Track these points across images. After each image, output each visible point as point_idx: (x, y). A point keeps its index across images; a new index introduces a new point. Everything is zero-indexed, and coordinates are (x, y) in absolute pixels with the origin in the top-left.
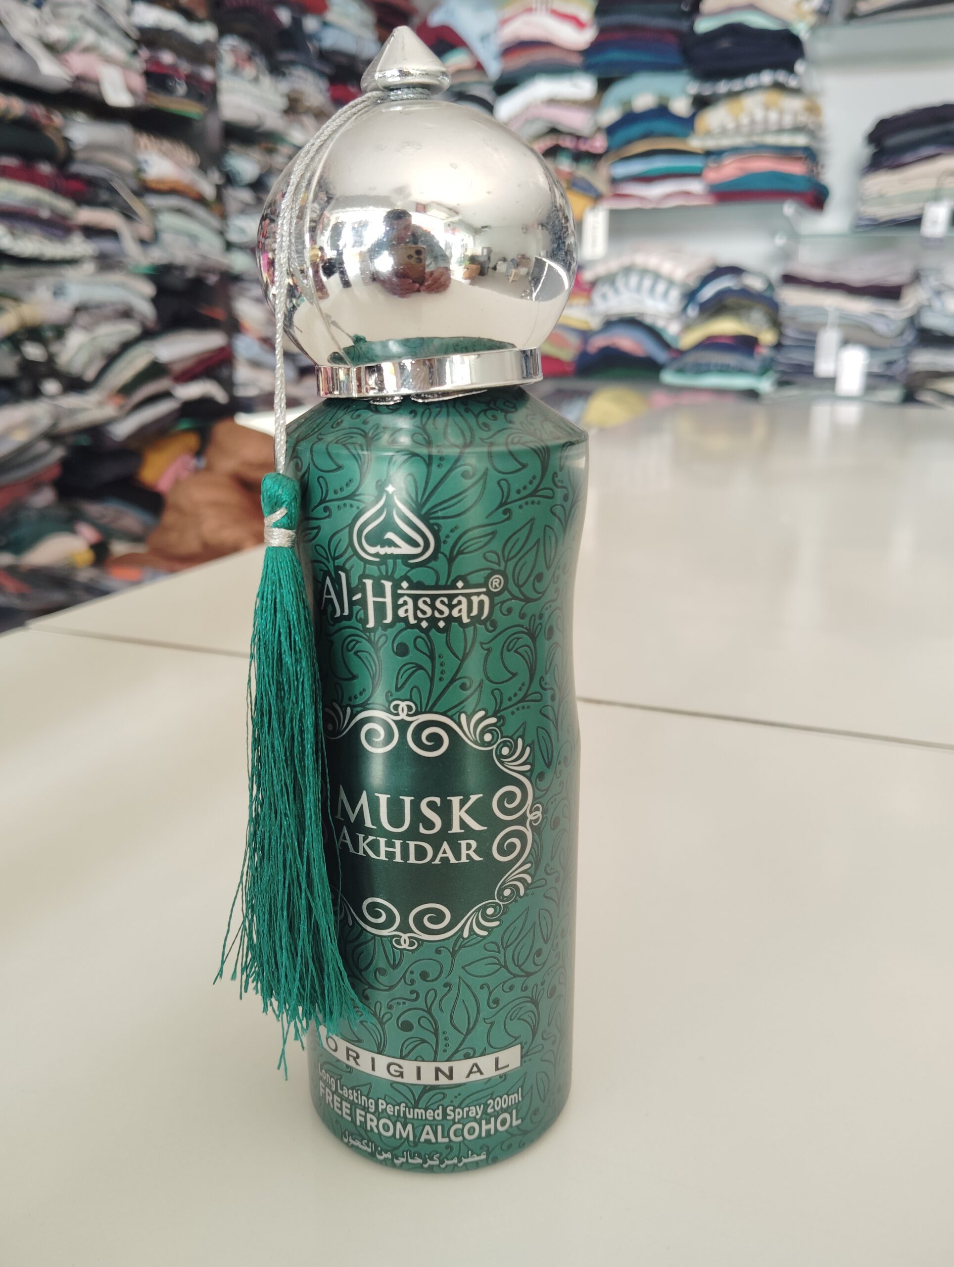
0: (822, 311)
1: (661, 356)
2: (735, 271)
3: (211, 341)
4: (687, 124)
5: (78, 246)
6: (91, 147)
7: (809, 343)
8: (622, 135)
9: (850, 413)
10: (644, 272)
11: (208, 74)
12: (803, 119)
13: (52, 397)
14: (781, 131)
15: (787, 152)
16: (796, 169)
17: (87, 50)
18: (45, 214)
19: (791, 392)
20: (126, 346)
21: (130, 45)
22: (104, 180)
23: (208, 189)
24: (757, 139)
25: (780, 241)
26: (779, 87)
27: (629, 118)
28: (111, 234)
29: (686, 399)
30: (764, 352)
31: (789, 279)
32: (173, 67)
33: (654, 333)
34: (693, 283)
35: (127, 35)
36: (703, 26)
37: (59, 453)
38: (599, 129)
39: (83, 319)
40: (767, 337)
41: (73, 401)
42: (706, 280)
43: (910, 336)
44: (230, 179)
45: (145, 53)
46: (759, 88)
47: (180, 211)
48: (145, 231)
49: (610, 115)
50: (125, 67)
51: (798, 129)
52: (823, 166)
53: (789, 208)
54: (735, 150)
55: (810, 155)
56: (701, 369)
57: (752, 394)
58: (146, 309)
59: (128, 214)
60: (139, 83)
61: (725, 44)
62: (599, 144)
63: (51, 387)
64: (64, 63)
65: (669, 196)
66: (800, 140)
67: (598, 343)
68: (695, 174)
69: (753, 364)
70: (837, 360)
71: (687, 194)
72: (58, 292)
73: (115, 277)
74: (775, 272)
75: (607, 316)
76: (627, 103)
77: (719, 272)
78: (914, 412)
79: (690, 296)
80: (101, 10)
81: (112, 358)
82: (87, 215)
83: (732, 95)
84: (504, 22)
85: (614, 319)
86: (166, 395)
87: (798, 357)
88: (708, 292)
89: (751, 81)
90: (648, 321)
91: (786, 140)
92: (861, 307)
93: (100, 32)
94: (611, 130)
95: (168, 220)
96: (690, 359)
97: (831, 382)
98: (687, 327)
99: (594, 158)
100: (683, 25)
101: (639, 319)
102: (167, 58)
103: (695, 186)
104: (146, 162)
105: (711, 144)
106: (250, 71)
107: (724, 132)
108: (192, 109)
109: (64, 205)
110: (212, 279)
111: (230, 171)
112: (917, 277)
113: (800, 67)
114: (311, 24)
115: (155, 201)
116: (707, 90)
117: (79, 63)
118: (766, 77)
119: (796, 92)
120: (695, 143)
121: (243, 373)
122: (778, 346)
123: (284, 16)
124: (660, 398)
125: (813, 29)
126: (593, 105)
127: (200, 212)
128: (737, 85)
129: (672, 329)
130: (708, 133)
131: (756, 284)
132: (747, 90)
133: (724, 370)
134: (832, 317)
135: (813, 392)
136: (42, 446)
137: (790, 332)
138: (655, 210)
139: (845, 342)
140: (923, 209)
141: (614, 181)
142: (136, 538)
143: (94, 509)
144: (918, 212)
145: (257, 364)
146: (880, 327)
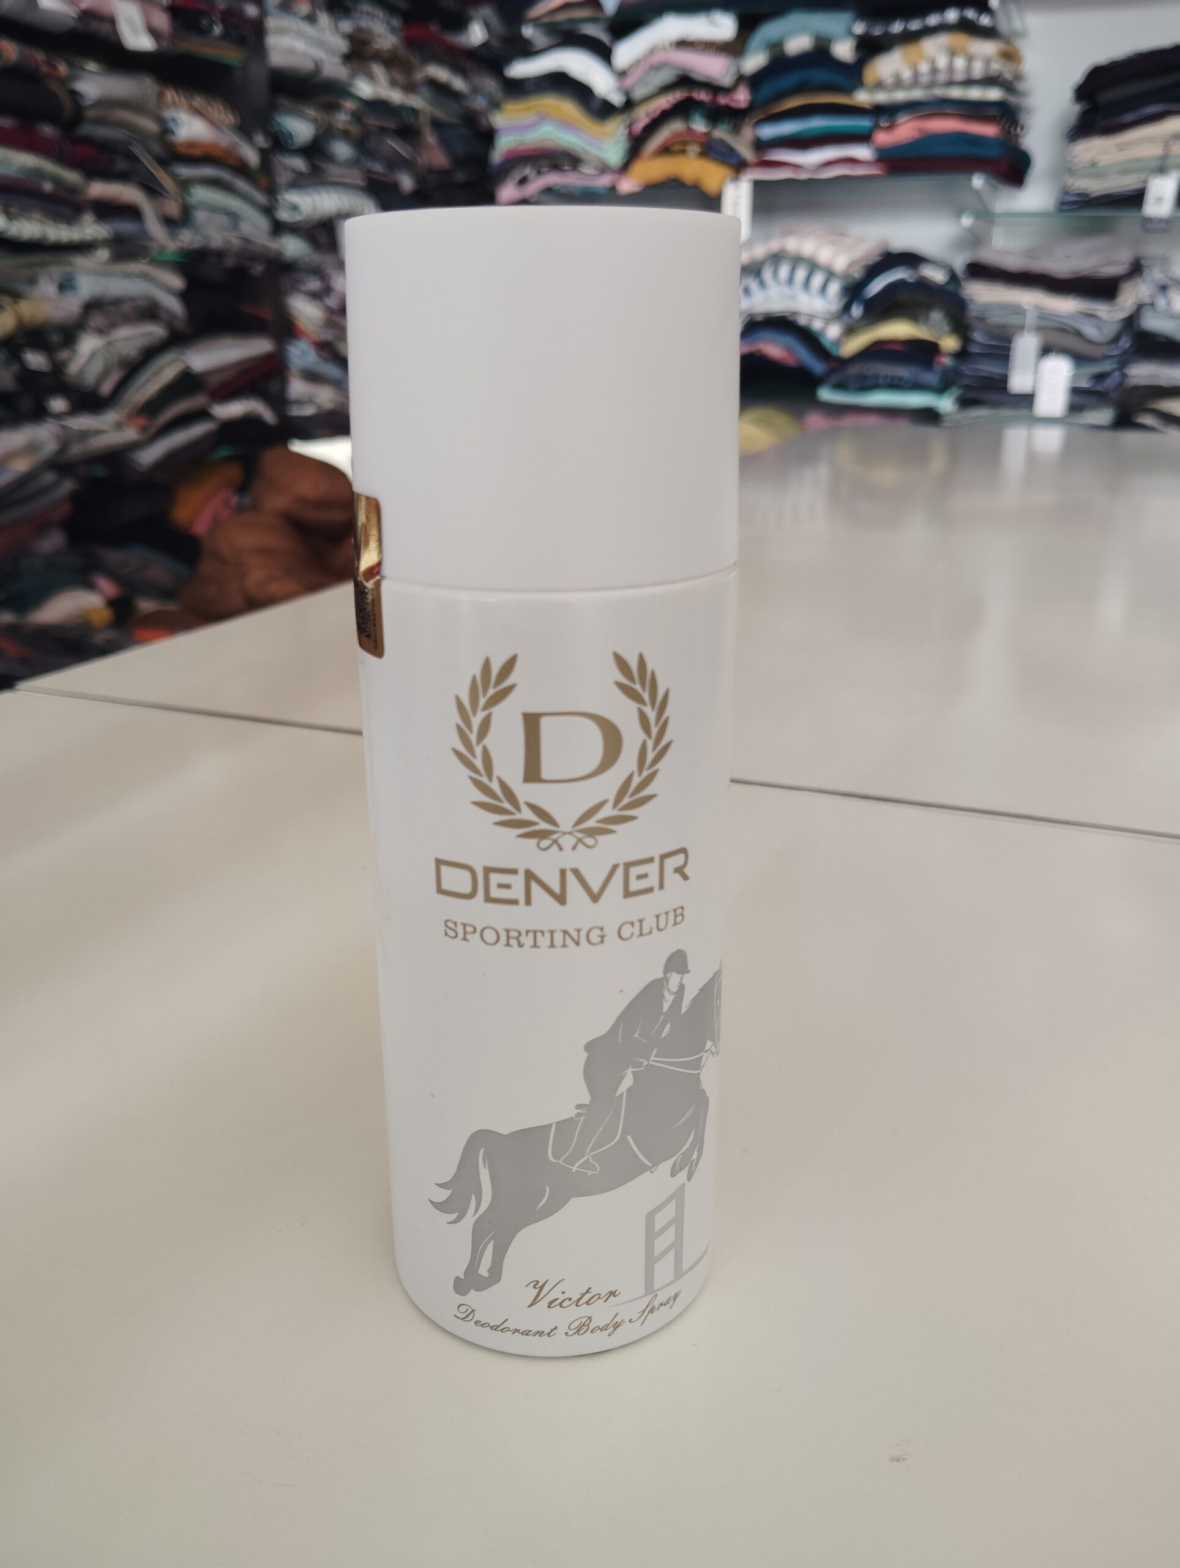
0: (1018, 310)
1: (818, 367)
2: (911, 259)
3: (259, 346)
4: (853, 74)
5: (90, 229)
6: (104, 103)
7: (1001, 351)
8: (769, 88)
9: (1050, 439)
10: (797, 260)
11: (251, 10)
12: (998, 67)
13: (59, 416)
14: (969, 82)
15: (976, 110)
16: (988, 130)
18: (48, 187)
19: (976, 414)
20: (151, 353)
22: (121, 144)
23: (252, 157)
24: (939, 92)
25: (967, 221)
26: (967, 27)
27: (779, 65)
28: (132, 212)
29: (848, 421)
30: (945, 362)
31: (979, 271)
32: (208, 2)
33: (808, 337)
34: (857, 274)
37: (68, 486)
38: (741, 79)
39: (97, 320)
40: (949, 343)
41: (83, 422)
42: (874, 270)
43: (1125, 343)
44: (279, 143)
46: (942, 27)
47: (216, 183)
48: (172, 208)
49: (754, 61)
51: (989, 81)
52: (1023, 127)
53: (979, 182)
54: (911, 107)
55: (1006, 113)
56: (867, 385)
57: (929, 416)
58: (175, 307)
59: (152, 189)
60: (162, 21)
62: (741, 97)
63: (57, 404)
65: (829, 164)
66: (994, 94)
68: (861, 137)
69: (931, 378)
70: (1036, 371)
71: (852, 161)
72: (66, 286)
73: (137, 266)
74: (959, 263)
75: (750, 315)
76: (776, 48)
77: (890, 260)
78: (1130, 438)
79: (853, 291)
81: (133, 369)
82: (99, 189)
83: (910, 38)
85: (759, 319)
86: (203, 414)
87: (988, 368)
88: (877, 286)
89: (933, 20)
90: (802, 321)
91: (975, 94)
92: (1066, 306)
94: (755, 81)
95: (201, 194)
96: (854, 370)
97: (1027, 400)
98: (850, 331)
99: (735, 117)
101: (790, 318)
103: (862, 152)
104: (174, 120)
105: (881, 97)
106: (304, 8)
107: (898, 83)
108: (232, 56)
109: (71, 176)
110: (258, 269)
111: (280, 132)
112: (1136, 269)
115: (185, 171)
116: (877, 30)
118: (951, 15)
119: (989, 33)
120: (863, 97)
121: (297, 387)
122: (962, 355)
124: (816, 420)
126: (734, 48)
127: (242, 185)
128: (915, 25)
129: (831, 333)
130: (879, 85)
131: (936, 275)
132: (927, 32)
133: (895, 385)
134: (1030, 320)
135: (1006, 412)
136: (49, 477)
137: (978, 336)
138: (811, 182)
139: (1046, 350)
140: (1145, 182)
141: (760, 146)
142: (166, 594)
143: (114, 556)
144: (1139, 186)
145: (312, 377)
146: (1090, 330)
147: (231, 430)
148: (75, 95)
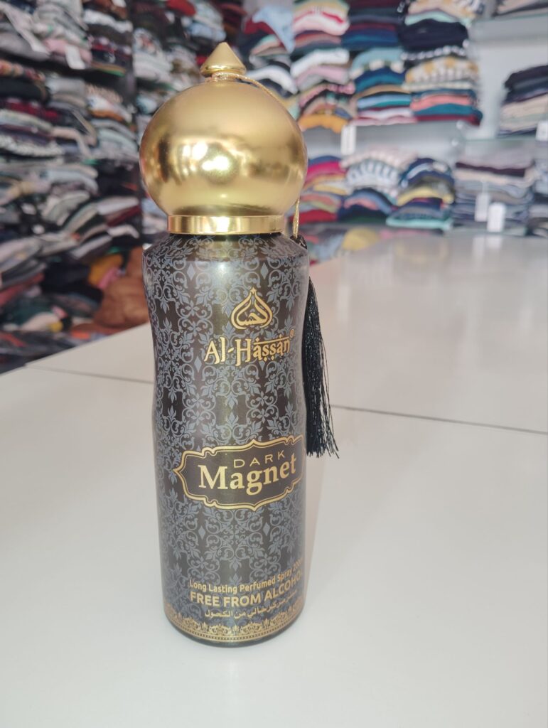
0: (479, 183)
1: (386, 210)
2: (429, 161)
3: (130, 202)
4: (401, 77)
5: (54, 149)
6: (60, 92)
7: (472, 202)
8: (363, 84)
9: (495, 242)
10: (376, 162)
11: (127, 50)
12: (468, 73)
13: (39, 235)
14: (455, 81)
15: (458, 93)
16: (464, 102)
17: (59, 37)
18: (35, 130)
19: (461, 230)
20: (81, 206)
21: (83, 34)
22: (68, 111)
23: (127, 116)
24: (441, 85)
25: (455, 143)
26: (453, 55)
27: (368, 74)
28: (73, 142)
29: (401, 234)
30: (446, 207)
31: (460, 165)
32: (108, 47)
33: (382, 197)
34: (405, 168)
35: (81, 28)
36: (410, 21)
37: (43, 267)
38: (350, 80)
39: (57, 190)
40: (448, 199)
41: (50, 237)
42: (412, 166)
43: (530, 198)
44: (140, 110)
45: (91, 39)
46: (442, 56)
47: (111, 129)
48: (92, 140)
49: (357, 72)
50: (80, 46)
51: (464, 80)
52: (479, 101)
53: (460, 125)
54: (429, 92)
55: (472, 94)
56: (409, 217)
57: (439, 232)
58: (92, 185)
59: (82, 131)
60: (88, 55)
61: (422, 31)
62: (351, 89)
63: (38, 229)
64: (46, 45)
65: (391, 118)
66: (466, 86)
67: (351, 202)
68: (406, 106)
69: (439, 214)
70: (488, 211)
71: (401, 117)
72: (43, 175)
73: (75, 166)
74: (452, 162)
75: (355, 187)
76: (366, 65)
77: (420, 161)
78: (532, 241)
79: (403, 175)
80: (66, 14)
81: (73, 213)
82: (59, 131)
83: (427, 60)
84: (296, 20)
85: (359, 188)
86: (104, 233)
87: (466, 210)
88: (413, 173)
89: (438, 52)
90: (379, 189)
91: (458, 86)
92: (502, 181)
93: (66, 27)
94: (357, 81)
95: (105, 134)
96: (403, 211)
97: (484, 224)
98: (402, 193)
99: (348, 97)
100: (399, 21)
101: (374, 188)
102: (104, 41)
103: (406, 113)
104: (92, 101)
105: (415, 88)
106: (151, 48)
107: (422, 81)
108: (118, 71)
109: (46, 125)
110: (130, 167)
111: (140, 106)
112: (534, 164)
113: (466, 44)
114: (186, 21)
115: (97, 123)
116: (412, 57)
117: (54, 45)
118: (447, 50)
119: (464, 58)
120: (406, 88)
121: (147, 220)
122: (454, 204)
123: (170, 17)
124: (385, 234)
125: (473, 22)
126: (347, 66)
127: (123, 129)
128: (429, 55)
129: (393, 194)
130: (413, 82)
131: (441, 168)
132: (435, 58)
133: (423, 217)
134: (485, 187)
135: (474, 230)
136: (33, 263)
137: (461, 196)
138: (383, 127)
139: (493, 201)
140: (537, 125)
141: (359, 110)
142: (87, 315)
143: (62, 298)
144: (534, 127)
145: (155, 216)
146: (513, 192)
147: (117, 241)
148: (47, 89)
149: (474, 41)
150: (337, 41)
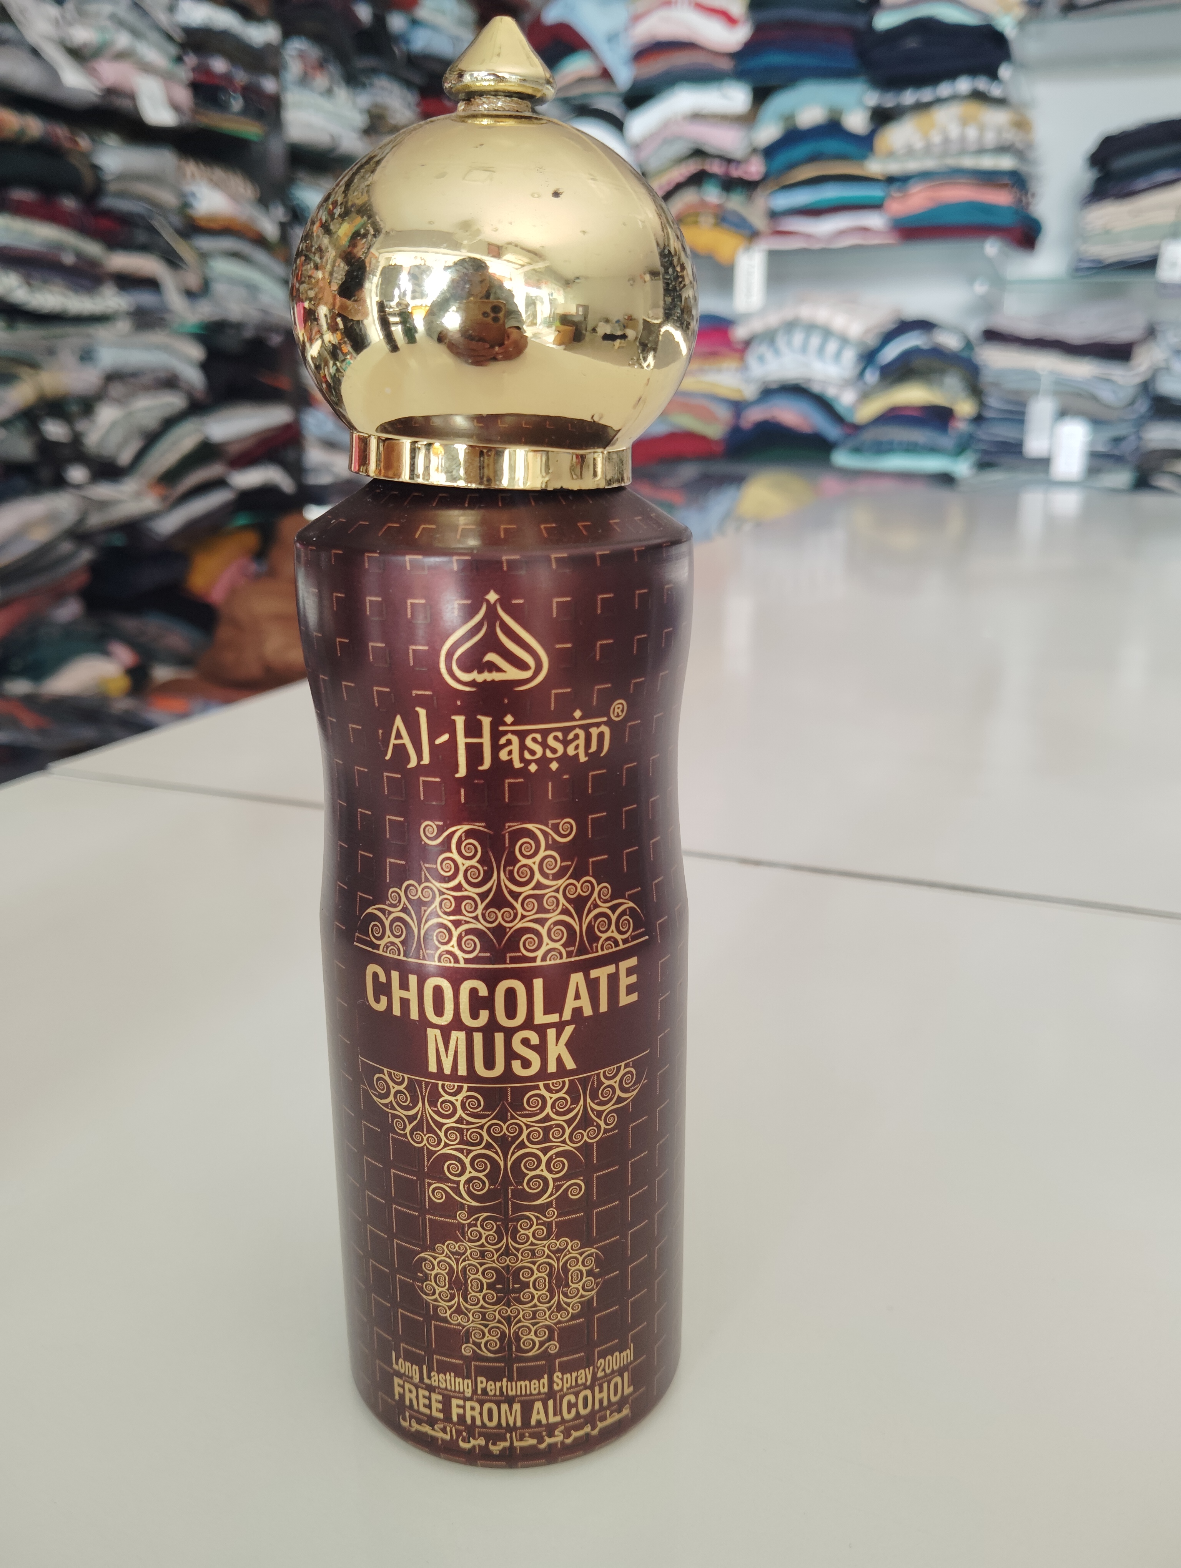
0: (1032, 375)
1: (832, 431)
2: (925, 325)
3: (274, 416)
4: (865, 143)
5: (110, 300)
6: (124, 176)
7: (1017, 416)
8: (782, 159)
10: (811, 328)
11: (269, 85)
12: (1010, 136)
13: (78, 487)
14: (981, 151)
15: (988, 178)
16: (1001, 198)
17: (122, 56)
18: (68, 259)
19: (995, 477)
20: (169, 423)
21: (173, 50)
22: (141, 217)
23: (269, 227)
24: (952, 162)
25: (980, 288)
26: (978, 96)
27: (793, 137)
28: (151, 284)
29: (863, 486)
30: (961, 426)
31: (992, 336)
32: (227, 78)
33: (823, 403)
34: (872, 341)
35: (169, 37)
36: (884, 21)
37: (86, 555)
38: (755, 151)
39: (116, 389)
40: (965, 408)
41: (104, 491)
42: (889, 337)
43: (1143, 406)
44: (296, 215)
45: (191, 60)
46: (954, 98)
47: (235, 255)
48: (192, 280)
49: (768, 132)
50: (166, 77)
51: (1002, 149)
52: (1033, 195)
53: (992, 247)
54: (925, 176)
55: (1018, 181)
56: (882, 448)
57: (946, 479)
58: (194, 377)
59: (173, 260)
60: (184, 96)
61: (912, 43)
62: (755, 169)
63: (77, 474)
64: (93, 73)
65: (842, 233)
66: (1006, 163)
67: (754, 416)
68: (875, 206)
69: (947, 441)
70: (1052, 435)
71: (865, 230)
72: (86, 356)
73: (157, 337)
74: (974, 327)
75: (764, 383)
76: (789, 118)
77: (904, 327)
78: (1147, 500)
79: (869, 357)
80: (137, 6)
81: (152, 439)
82: (121, 261)
83: (921, 107)
84: (636, 18)
85: (774, 386)
86: (220, 483)
87: (1004, 432)
88: (891, 352)
89: (944, 89)
90: (816, 388)
91: (988, 163)
92: (1083, 370)
93: (136, 33)
94: (770, 152)
95: (222, 267)
96: (868, 436)
97: (1044, 463)
98: (865, 396)
99: (749, 186)
100: (859, 21)
101: (804, 386)
102: (219, 65)
103: (875, 221)
104: (193, 195)
105: (894, 168)
106: (321, 81)
107: (910, 152)
108: (250, 129)
109: (92, 248)
110: (276, 341)
111: (298, 205)
112: (1151, 333)
113: (1005, 71)
114: (397, 22)
115: (205, 243)
116: (889, 101)
117: (111, 73)
118: (964, 85)
119: (1001, 102)
120: (875, 167)
121: (314, 455)
122: (978, 419)
123: (364, 13)
124: (830, 484)
125: (1022, 24)
126: (749, 119)
127: (260, 256)
128: (926, 95)
129: (846, 399)
130: (891, 155)
131: (950, 342)
132: (939, 101)
133: (911, 449)
134: (1046, 383)
135: (1022, 476)
136: (66, 547)
137: (993, 402)
138: (824, 251)
139: (1063, 413)
140: (1158, 247)
141: (774, 215)
142: (183, 660)
143: (130, 624)
144: (1151, 252)
145: (330, 445)
146: (1106, 394)
147: (249, 498)
148: (96, 168)
149: (1023, 67)
150: (726, 65)
